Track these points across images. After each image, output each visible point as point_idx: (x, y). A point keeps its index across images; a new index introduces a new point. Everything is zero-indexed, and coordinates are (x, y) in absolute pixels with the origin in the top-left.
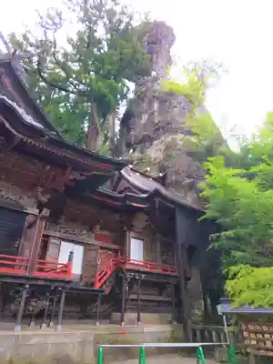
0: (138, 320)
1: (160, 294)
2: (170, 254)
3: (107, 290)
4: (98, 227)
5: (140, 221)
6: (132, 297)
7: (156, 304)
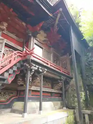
0: (40, 109)
1: (52, 88)
2: (58, 62)
3: (10, 80)
4: (6, 24)
5: (42, 36)
6: (33, 88)
7: (49, 95)
